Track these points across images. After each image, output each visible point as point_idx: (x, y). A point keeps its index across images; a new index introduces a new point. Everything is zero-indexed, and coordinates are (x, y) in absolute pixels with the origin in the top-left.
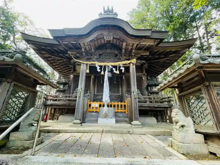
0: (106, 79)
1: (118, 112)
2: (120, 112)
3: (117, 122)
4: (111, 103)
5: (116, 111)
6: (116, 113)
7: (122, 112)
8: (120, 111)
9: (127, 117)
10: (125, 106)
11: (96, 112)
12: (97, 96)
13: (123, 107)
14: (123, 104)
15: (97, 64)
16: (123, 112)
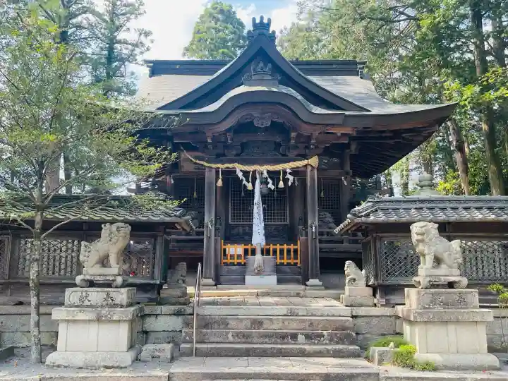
0: (257, 198)
1: (282, 264)
2: (285, 263)
3: (280, 281)
4: (268, 247)
5: (279, 261)
6: (277, 265)
7: (289, 264)
8: (285, 261)
9: (300, 273)
10: (296, 251)
11: (239, 264)
12: (233, 227)
13: (292, 253)
14: (292, 247)
15: (239, 168)
16: (292, 263)
